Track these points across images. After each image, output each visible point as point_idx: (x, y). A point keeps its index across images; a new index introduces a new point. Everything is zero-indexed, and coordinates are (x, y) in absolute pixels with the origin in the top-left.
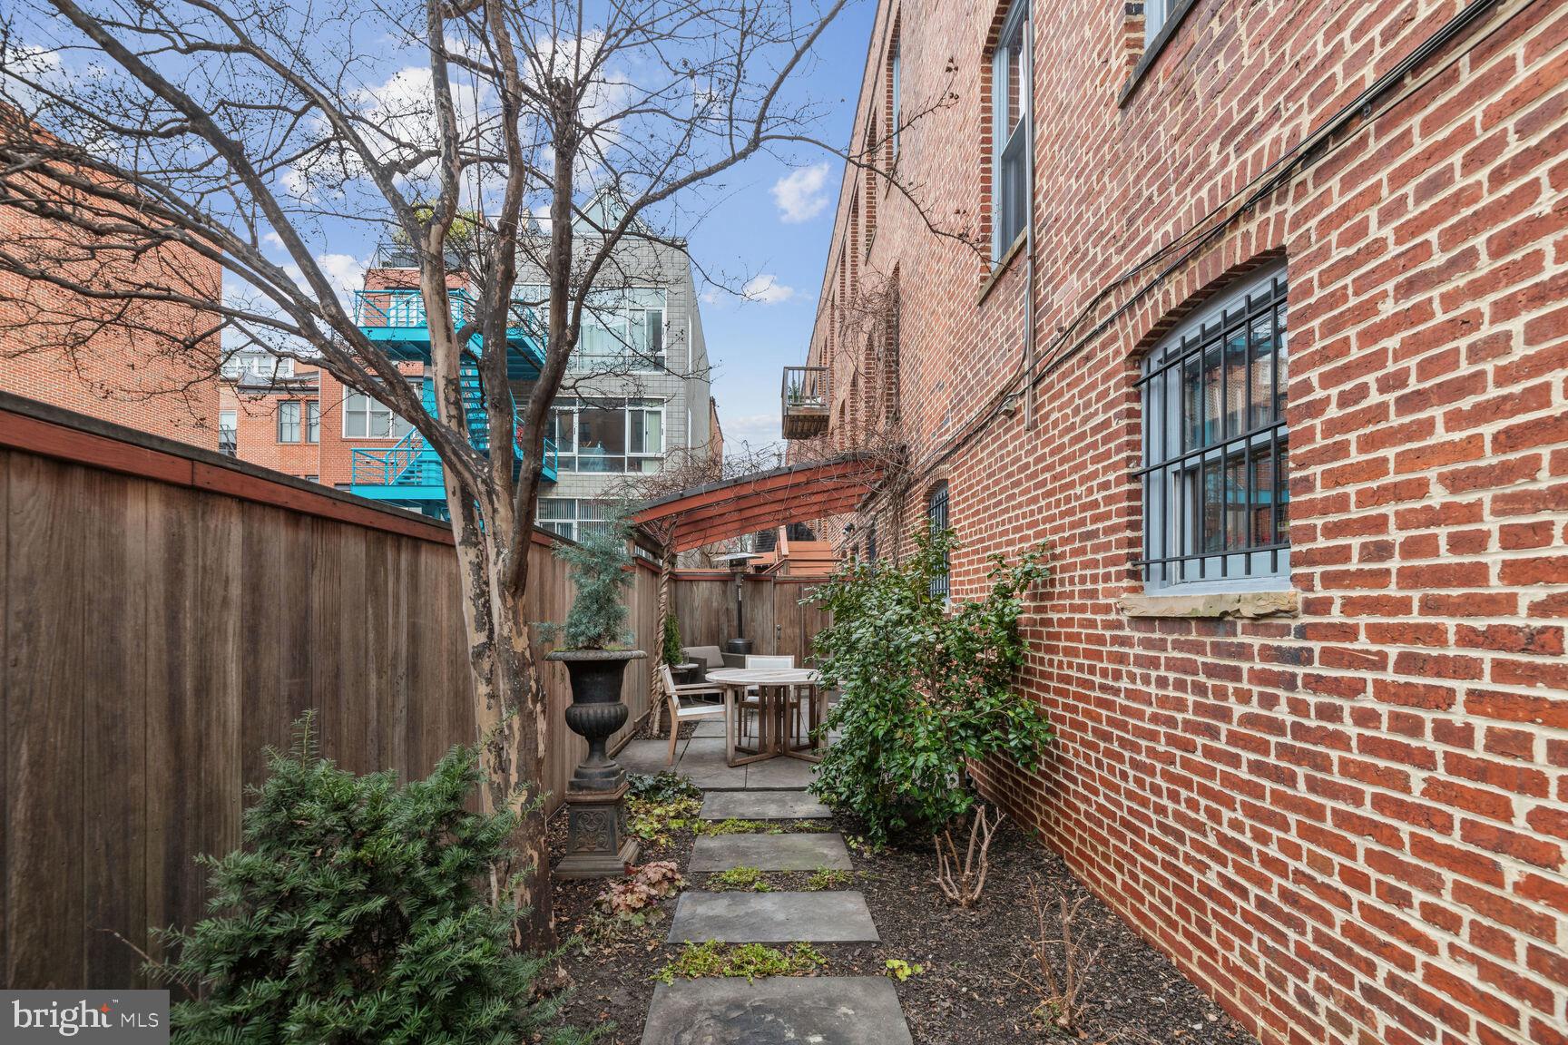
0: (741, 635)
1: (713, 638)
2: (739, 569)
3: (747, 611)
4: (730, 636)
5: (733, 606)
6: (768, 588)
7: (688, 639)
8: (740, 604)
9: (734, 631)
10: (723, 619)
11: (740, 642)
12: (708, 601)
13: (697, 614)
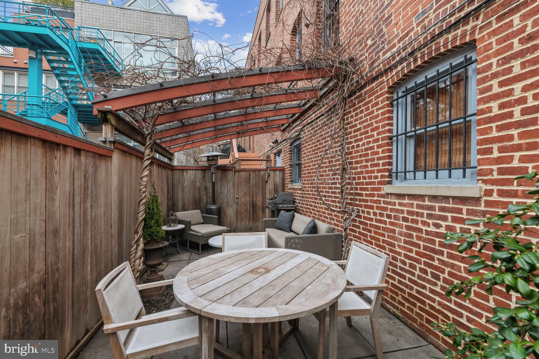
0: (214, 203)
1: (196, 205)
2: (213, 162)
3: (218, 188)
4: (207, 203)
5: (209, 185)
6: (230, 174)
7: (180, 206)
8: (213, 184)
9: (210, 200)
10: (203, 193)
11: (213, 207)
12: (194, 182)
13: (187, 190)
